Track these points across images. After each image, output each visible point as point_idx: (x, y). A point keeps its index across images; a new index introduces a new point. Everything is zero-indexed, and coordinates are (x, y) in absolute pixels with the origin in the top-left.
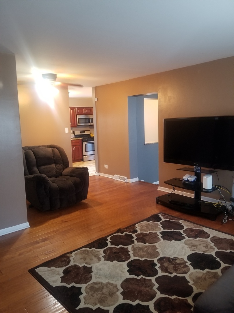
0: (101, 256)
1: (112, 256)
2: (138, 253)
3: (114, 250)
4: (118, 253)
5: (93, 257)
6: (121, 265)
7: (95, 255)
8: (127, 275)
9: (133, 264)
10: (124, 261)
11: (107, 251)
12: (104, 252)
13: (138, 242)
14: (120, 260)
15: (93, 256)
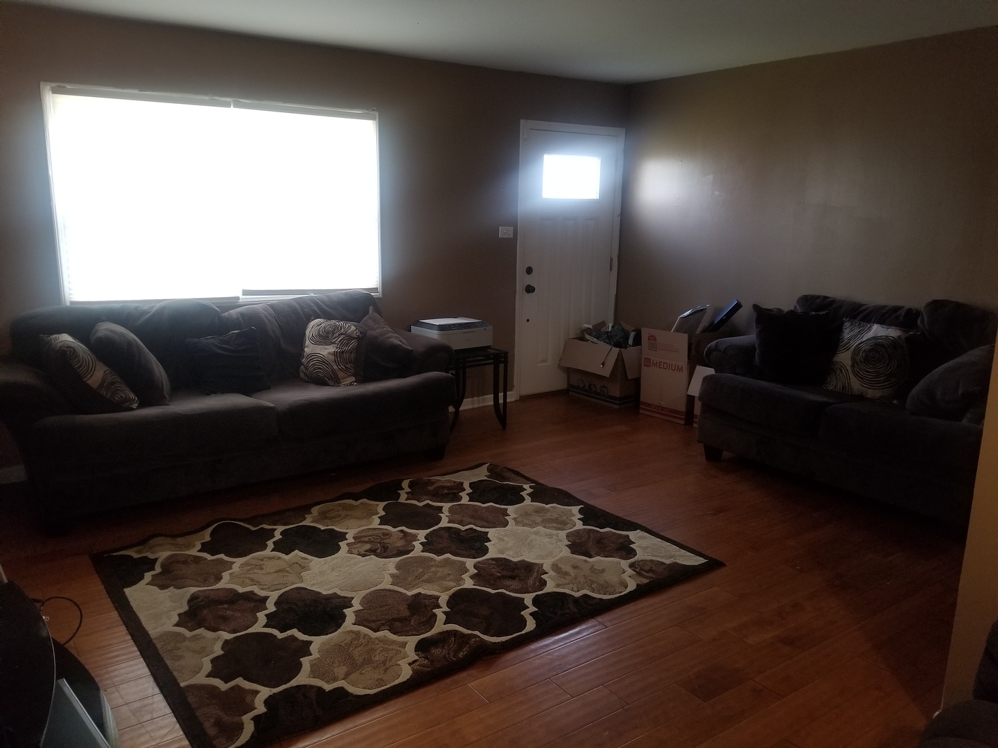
0: (552, 573)
1: (524, 572)
2: (450, 572)
3: (514, 584)
4: (504, 577)
5: (572, 572)
6: (501, 552)
7: (568, 577)
8: (492, 533)
9: (473, 552)
10: (492, 559)
11: (534, 584)
12: (544, 583)
13: (437, 598)
14: (502, 563)
15: (572, 575)
